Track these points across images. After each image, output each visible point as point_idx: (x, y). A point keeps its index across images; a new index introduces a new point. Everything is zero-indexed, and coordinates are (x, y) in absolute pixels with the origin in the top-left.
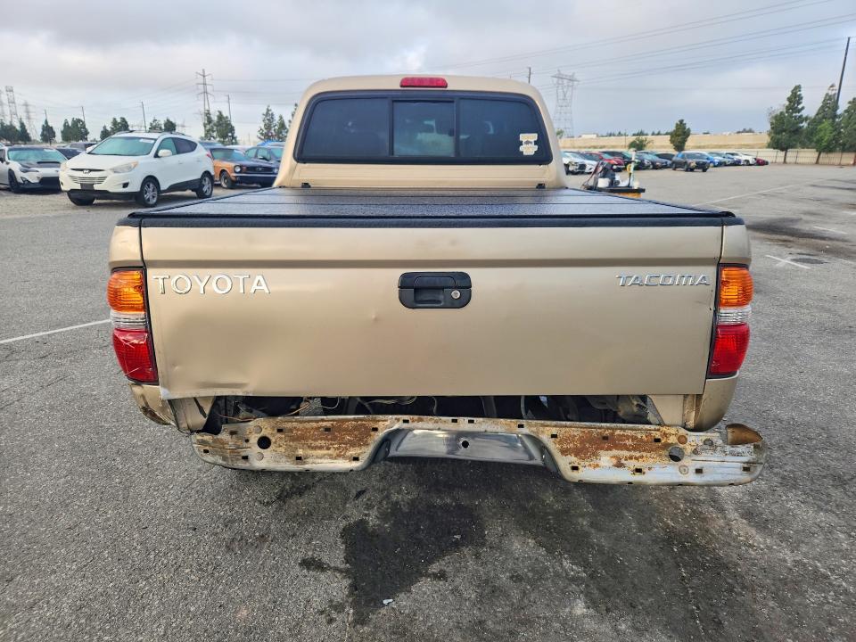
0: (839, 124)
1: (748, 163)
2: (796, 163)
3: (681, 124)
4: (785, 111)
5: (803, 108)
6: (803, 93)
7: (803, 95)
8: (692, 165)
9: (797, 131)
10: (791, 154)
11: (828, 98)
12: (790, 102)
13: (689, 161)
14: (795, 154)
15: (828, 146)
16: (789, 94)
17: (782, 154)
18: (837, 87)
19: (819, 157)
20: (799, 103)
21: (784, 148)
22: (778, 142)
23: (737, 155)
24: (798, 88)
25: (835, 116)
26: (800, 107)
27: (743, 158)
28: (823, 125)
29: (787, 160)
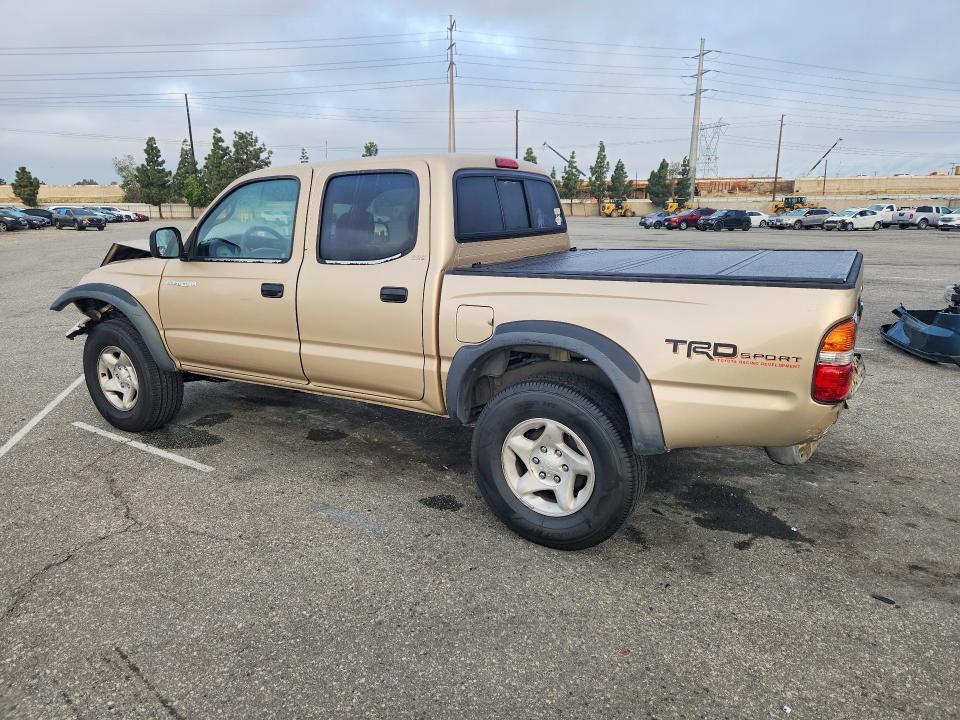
0: (202, 179)
1: (129, 219)
2: (172, 218)
3: (23, 173)
4: (145, 163)
5: (163, 162)
6: (159, 145)
7: (159, 148)
8: (85, 222)
9: (163, 185)
10: (165, 209)
11: (184, 153)
12: (149, 154)
13: (80, 218)
14: (168, 209)
15: (199, 201)
16: (145, 146)
17: (156, 208)
18: (189, 143)
19: (192, 212)
20: (159, 157)
21: (157, 203)
22: (148, 196)
23: (114, 210)
24: (151, 141)
25: (196, 171)
26: (160, 160)
27: (124, 213)
28: (187, 181)
29: (164, 215)
